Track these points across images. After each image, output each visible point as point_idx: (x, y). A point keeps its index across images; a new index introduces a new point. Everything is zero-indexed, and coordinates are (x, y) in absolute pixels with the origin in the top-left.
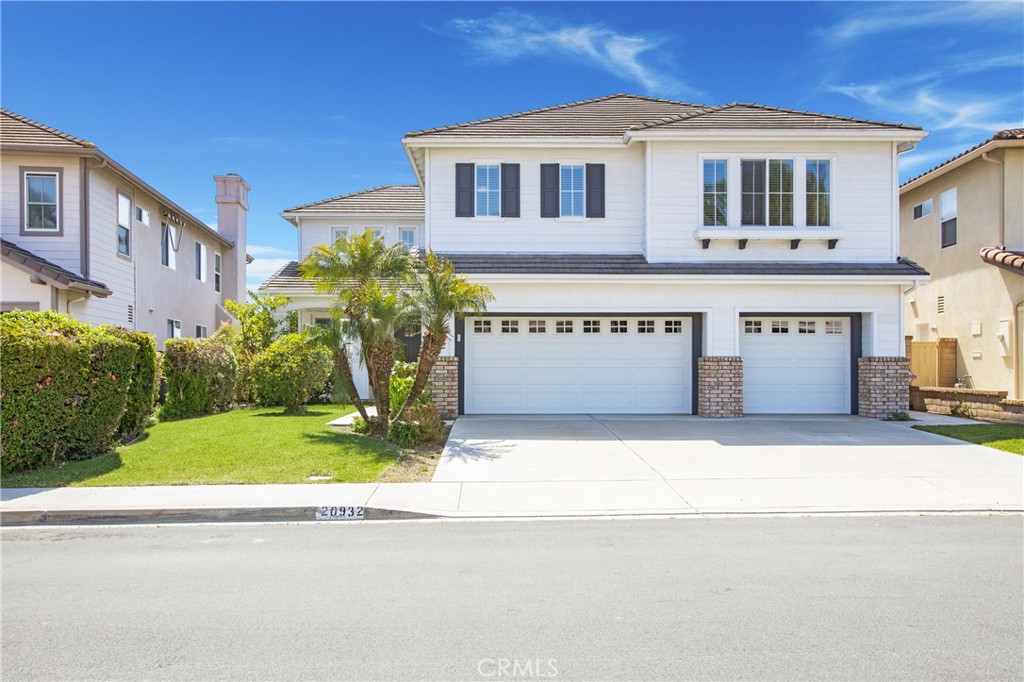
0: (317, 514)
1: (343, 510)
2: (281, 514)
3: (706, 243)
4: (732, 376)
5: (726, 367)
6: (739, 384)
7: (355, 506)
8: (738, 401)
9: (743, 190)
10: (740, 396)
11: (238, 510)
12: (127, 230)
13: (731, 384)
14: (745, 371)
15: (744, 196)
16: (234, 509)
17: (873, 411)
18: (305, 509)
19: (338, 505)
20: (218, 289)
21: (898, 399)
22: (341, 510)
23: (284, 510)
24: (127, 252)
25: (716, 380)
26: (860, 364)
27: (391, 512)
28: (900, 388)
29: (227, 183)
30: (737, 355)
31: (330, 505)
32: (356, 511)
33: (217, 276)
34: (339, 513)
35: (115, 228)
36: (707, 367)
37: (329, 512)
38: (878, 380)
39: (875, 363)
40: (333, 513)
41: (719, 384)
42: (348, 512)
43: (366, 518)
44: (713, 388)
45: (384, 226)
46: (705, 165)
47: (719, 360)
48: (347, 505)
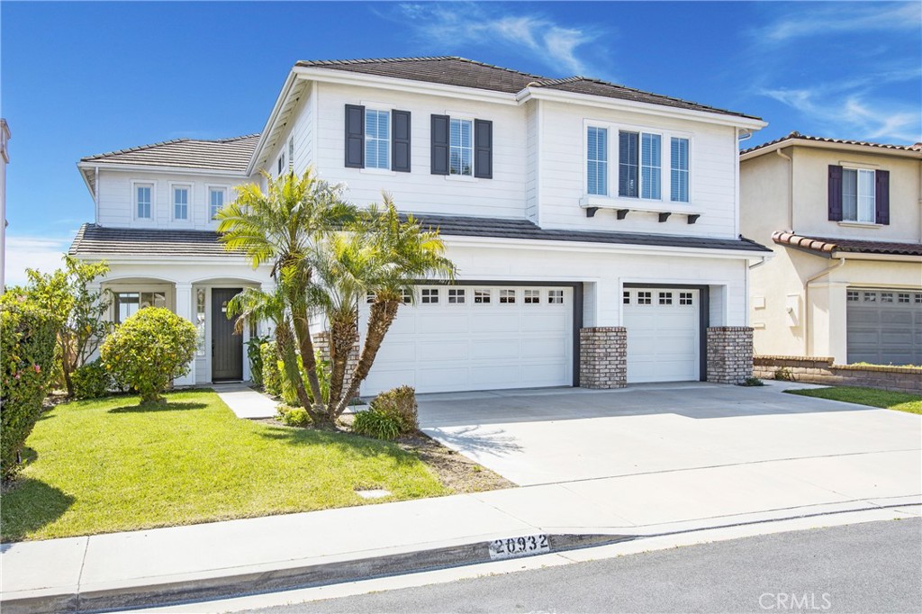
0: (492, 552)
1: (522, 541)
2: (444, 557)
3: (591, 212)
4: (618, 346)
5: (612, 338)
6: (623, 354)
7: (536, 533)
8: (623, 371)
9: (621, 161)
10: (624, 366)
11: (384, 558)
13: (617, 354)
14: (628, 341)
15: (621, 167)
16: (378, 558)
17: (727, 378)
18: (475, 547)
19: (515, 536)
21: (745, 366)
22: (519, 543)
23: (446, 551)
25: (604, 350)
26: (709, 333)
27: (581, 537)
28: (747, 355)
30: (621, 325)
31: (504, 537)
32: (538, 541)
34: (518, 546)
36: (597, 338)
37: (505, 548)
38: (731, 348)
39: (729, 333)
40: (511, 548)
41: (607, 355)
42: (529, 544)
43: (553, 550)
44: (602, 360)
45: (192, 184)
46: (589, 132)
47: (608, 330)
48: (526, 535)
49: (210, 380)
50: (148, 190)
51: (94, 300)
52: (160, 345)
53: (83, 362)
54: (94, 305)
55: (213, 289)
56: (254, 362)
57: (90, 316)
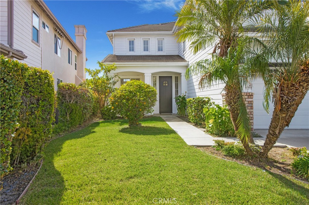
12: (38, 31)
20: (76, 69)
24: (38, 42)
29: (79, 28)
33: (76, 64)
35: (31, 27)
45: (150, 38)
49: (158, 112)
50: (133, 41)
51: (111, 80)
52: (138, 98)
53: (107, 104)
54: (111, 81)
55: (159, 77)
56: (178, 106)
57: (109, 86)
